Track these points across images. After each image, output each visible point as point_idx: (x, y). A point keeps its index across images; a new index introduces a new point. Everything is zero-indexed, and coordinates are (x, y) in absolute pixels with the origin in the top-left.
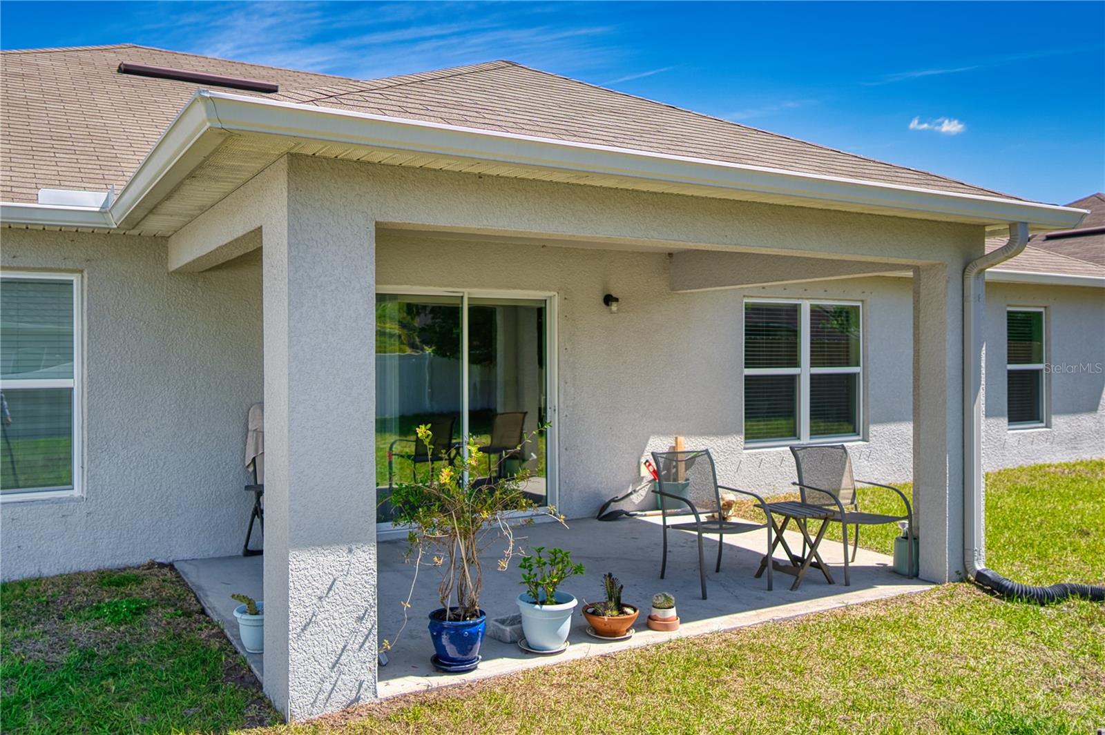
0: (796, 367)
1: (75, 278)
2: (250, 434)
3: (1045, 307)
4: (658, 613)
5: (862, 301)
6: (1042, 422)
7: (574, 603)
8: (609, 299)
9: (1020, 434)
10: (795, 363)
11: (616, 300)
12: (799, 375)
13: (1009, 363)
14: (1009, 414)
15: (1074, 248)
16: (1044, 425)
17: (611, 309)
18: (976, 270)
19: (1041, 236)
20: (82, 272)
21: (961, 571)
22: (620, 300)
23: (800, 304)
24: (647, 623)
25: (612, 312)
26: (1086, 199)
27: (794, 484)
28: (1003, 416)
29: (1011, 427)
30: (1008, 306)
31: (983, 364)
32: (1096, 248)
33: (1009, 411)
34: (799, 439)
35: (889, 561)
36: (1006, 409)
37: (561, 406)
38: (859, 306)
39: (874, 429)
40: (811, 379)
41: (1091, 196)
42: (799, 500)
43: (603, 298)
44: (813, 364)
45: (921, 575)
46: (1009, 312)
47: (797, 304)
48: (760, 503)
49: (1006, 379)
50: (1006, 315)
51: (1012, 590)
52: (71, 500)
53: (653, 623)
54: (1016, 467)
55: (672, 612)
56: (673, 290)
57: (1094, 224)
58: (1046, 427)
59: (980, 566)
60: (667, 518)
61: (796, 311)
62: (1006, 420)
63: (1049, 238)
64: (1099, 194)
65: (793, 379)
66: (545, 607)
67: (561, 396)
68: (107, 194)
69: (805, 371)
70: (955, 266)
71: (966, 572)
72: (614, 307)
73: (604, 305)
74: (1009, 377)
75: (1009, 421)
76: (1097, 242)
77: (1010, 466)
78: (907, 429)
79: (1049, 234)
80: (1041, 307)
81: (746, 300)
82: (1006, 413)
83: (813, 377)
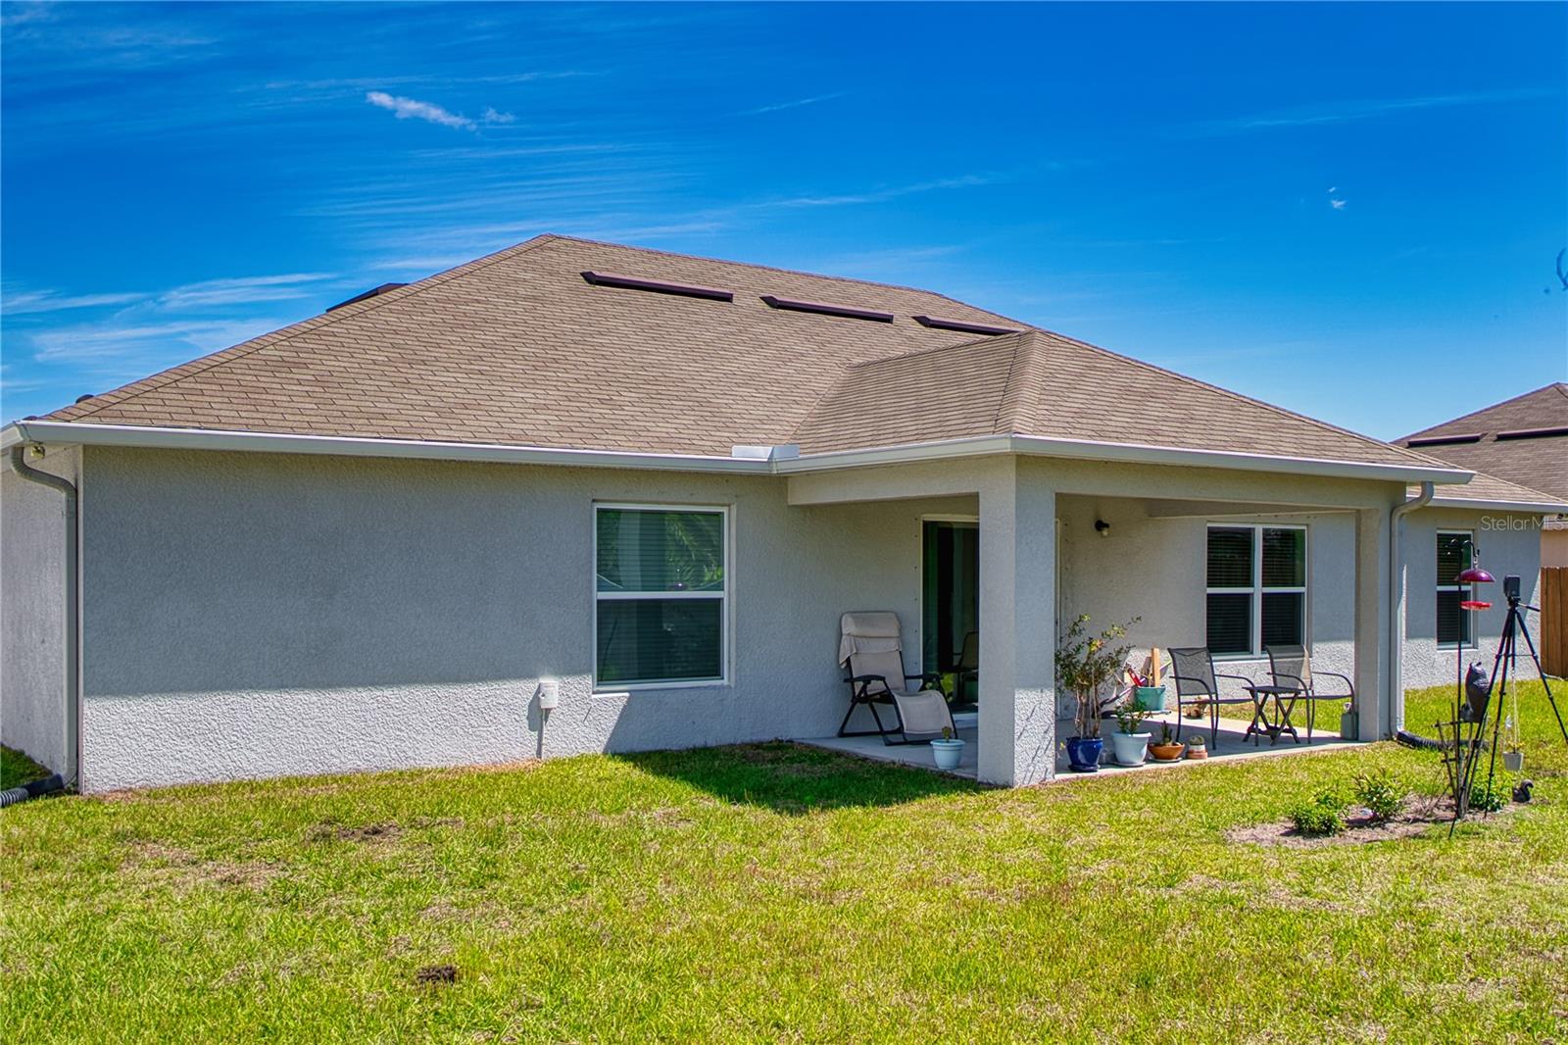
0: (1249, 586)
1: (724, 510)
2: (844, 637)
3: (1473, 530)
4: (1194, 748)
5: (1307, 525)
6: (1470, 643)
7: (1149, 735)
8: (1100, 526)
9: (1448, 654)
10: (1249, 583)
11: (1107, 526)
12: (1253, 594)
13: (1438, 585)
14: (1438, 635)
15: (1525, 452)
16: (1471, 645)
17: (1102, 534)
18: (1399, 514)
19: (1491, 436)
20: (729, 505)
21: (1388, 733)
22: (1111, 526)
23: (1254, 529)
24: (1187, 755)
25: (1102, 536)
26: (1544, 389)
27: (1269, 674)
28: (1433, 637)
29: (1441, 647)
30: (1439, 529)
31: (1404, 582)
32: (1548, 454)
33: (1438, 631)
34: (1252, 653)
35: (1338, 735)
36: (1436, 629)
37: (1063, 619)
38: (1304, 530)
39: (1316, 647)
40: (1263, 598)
41: (1551, 386)
42: (1272, 685)
43: (1093, 525)
44: (1264, 585)
45: (1360, 739)
46: (1439, 535)
47: (1250, 529)
48: (1251, 686)
49: (1436, 600)
50: (1436, 536)
51: (1421, 743)
52: (722, 687)
53: (1191, 755)
54: (1444, 685)
55: (1203, 748)
56: (1150, 516)
57: (1549, 422)
58: (1474, 647)
59: (1400, 729)
60: (1182, 697)
61: (1250, 534)
62: (1435, 641)
63: (1501, 438)
64: (1558, 383)
65: (1246, 599)
66: (1134, 735)
67: (1063, 611)
68: (771, 448)
69: (1258, 590)
70: (1385, 509)
71: (1391, 734)
72: (1105, 533)
73: (1095, 530)
74: (1438, 598)
75: (1438, 641)
76: (1550, 446)
77: (1439, 684)
78: (1349, 648)
79: (1500, 433)
80: (1468, 530)
81: (1209, 525)
82: (1436, 633)
83: (1265, 596)
